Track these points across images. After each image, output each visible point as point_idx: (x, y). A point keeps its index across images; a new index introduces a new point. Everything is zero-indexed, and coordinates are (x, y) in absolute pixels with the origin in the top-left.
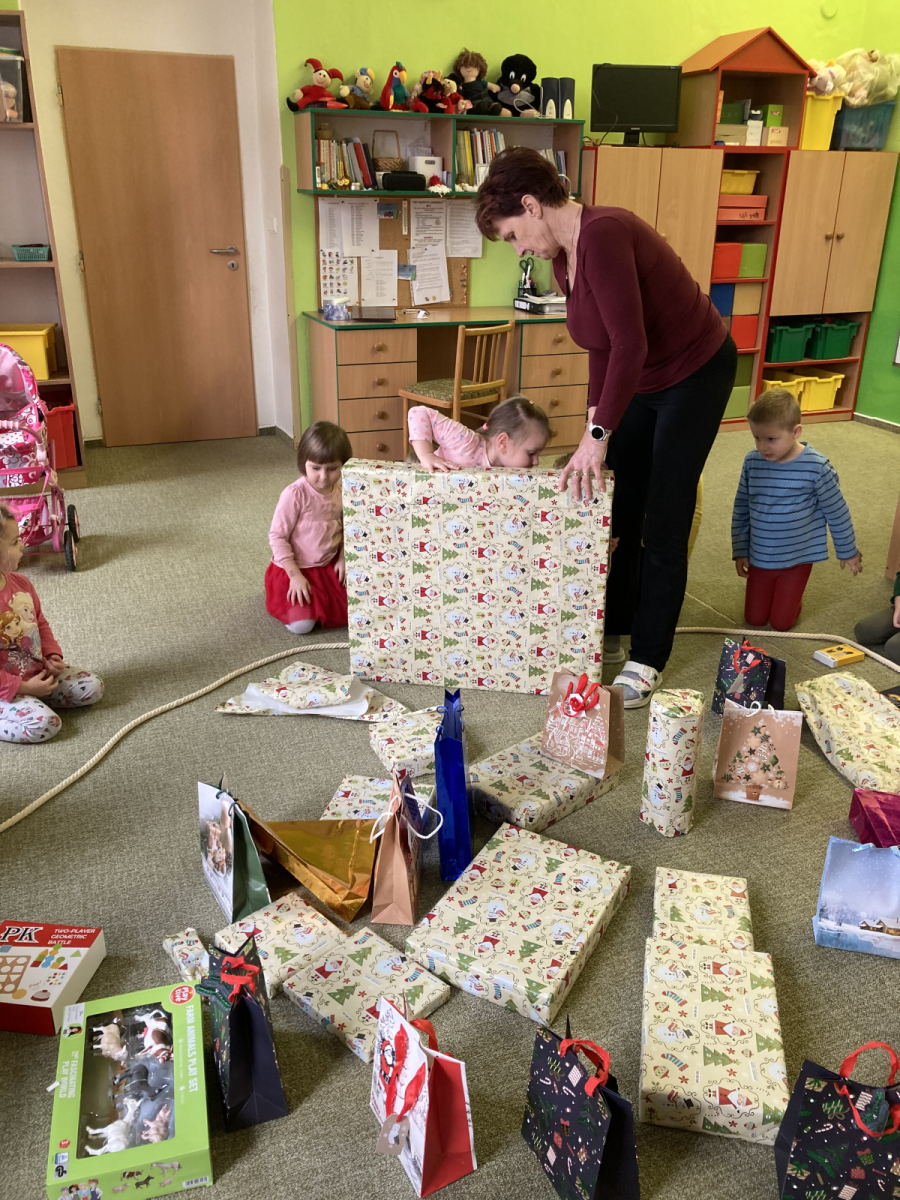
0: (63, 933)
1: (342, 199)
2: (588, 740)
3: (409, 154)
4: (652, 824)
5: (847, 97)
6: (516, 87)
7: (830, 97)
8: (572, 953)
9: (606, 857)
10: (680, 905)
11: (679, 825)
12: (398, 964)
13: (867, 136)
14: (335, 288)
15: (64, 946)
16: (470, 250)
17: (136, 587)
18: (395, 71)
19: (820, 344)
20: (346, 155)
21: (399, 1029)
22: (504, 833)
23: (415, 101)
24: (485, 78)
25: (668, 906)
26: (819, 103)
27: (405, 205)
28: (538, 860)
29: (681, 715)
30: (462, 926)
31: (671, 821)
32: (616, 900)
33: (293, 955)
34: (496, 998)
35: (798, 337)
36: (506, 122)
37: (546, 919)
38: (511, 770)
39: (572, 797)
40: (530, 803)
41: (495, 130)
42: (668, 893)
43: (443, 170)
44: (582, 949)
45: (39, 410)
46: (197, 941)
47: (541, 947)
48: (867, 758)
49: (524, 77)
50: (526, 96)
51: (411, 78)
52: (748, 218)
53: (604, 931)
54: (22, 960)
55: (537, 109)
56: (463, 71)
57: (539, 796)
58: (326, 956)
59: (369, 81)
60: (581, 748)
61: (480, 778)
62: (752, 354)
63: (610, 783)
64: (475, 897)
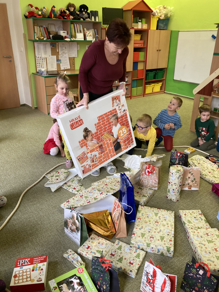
0: (36, 259)
1: (41, 42)
2: (152, 180)
3: (57, 30)
4: (171, 199)
5: (160, 17)
6: (84, 13)
7: (156, 17)
8: (172, 237)
10: (189, 219)
11: (178, 199)
12: (130, 249)
13: (164, 26)
14: (40, 66)
15: (39, 263)
16: (74, 55)
17: (6, 152)
18: (53, 8)
19: (157, 76)
20: (41, 30)
21: (153, 269)
22: (140, 208)
23: (59, 16)
24: (75, 10)
25: (187, 220)
26: (153, 18)
27: (57, 44)
28: (152, 214)
29: (180, 172)
30: (143, 235)
31: (176, 198)
34: (158, 252)
35: (151, 74)
36: (82, 22)
37: (162, 229)
39: (151, 195)
40: (143, 199)
41: (80, 24)
42: (185, 216)
43: (67, 34)
44: (174, 235)
46: (75, 253)
47: (165, 237)
48: (210, 175)
49: (86, 10)
50: (86, 15)
52: (140, 46)
54: (28, 270)
55: (90, 19)
56: (70, 8)
57: (144, 197)
58: (111, 250)
59: (46, 10)
60: (151, 183)
62: (142, 79)
64: (142, 227)
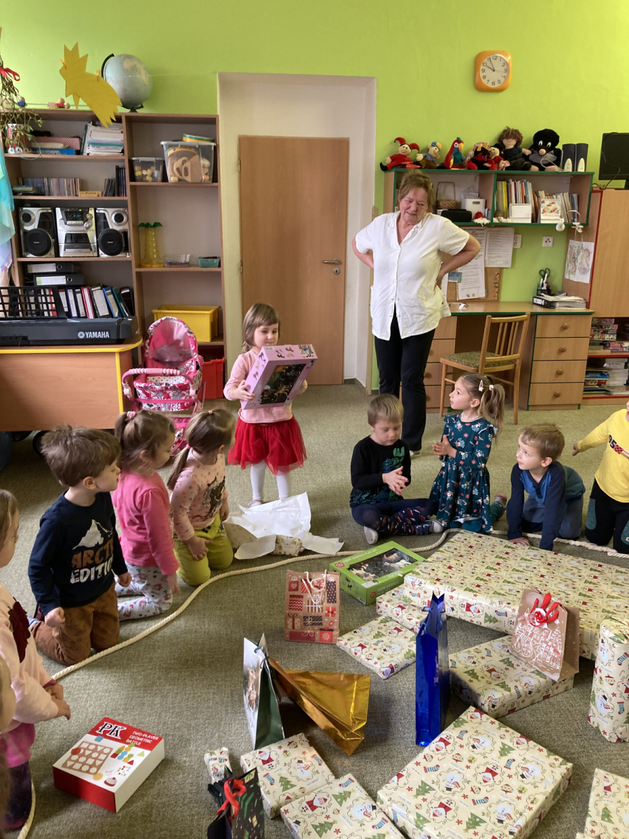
0: (138, 736)
2: (548, 647)
3: (462, 197)
6: (543, 151)
8: (511, 833)
9: (553, 750)
10: (612, 807)
11: (621, 733)
12: (369, 811)
15: (136, 746)
16: (502, 263)
18: (456, 143)
22: (469, 714)
23: (468, 162)
24: (521, 146)
25: (601, 806)
28: (494, 743)
29: (625, 641)
30: (424, 789)
31: (614, 729)
32: (556, 792)
33: (293, 786)
36: (534, 175)
37: (493, 797)
38: (483, 662)
39: (530, 693)
40: (494, 693)
41: (525, 181)
42: (602, 794)
43: (486, 208)
44: (520, 832)
45: (197, 362)
46: (226, 760)
47: (485, 822)
49: (550, 144)
50: (550, 157)
51: (467, 148)
53: (542, 818)
54: (106, 751)
55: (558, 165)
56: (505, 142)
57: (502, 687)
58: (316, 791)
59: (437, 151)
60: (541, 653)
61: (458, 665)
63: (565, 685)
64: (438, 766)
